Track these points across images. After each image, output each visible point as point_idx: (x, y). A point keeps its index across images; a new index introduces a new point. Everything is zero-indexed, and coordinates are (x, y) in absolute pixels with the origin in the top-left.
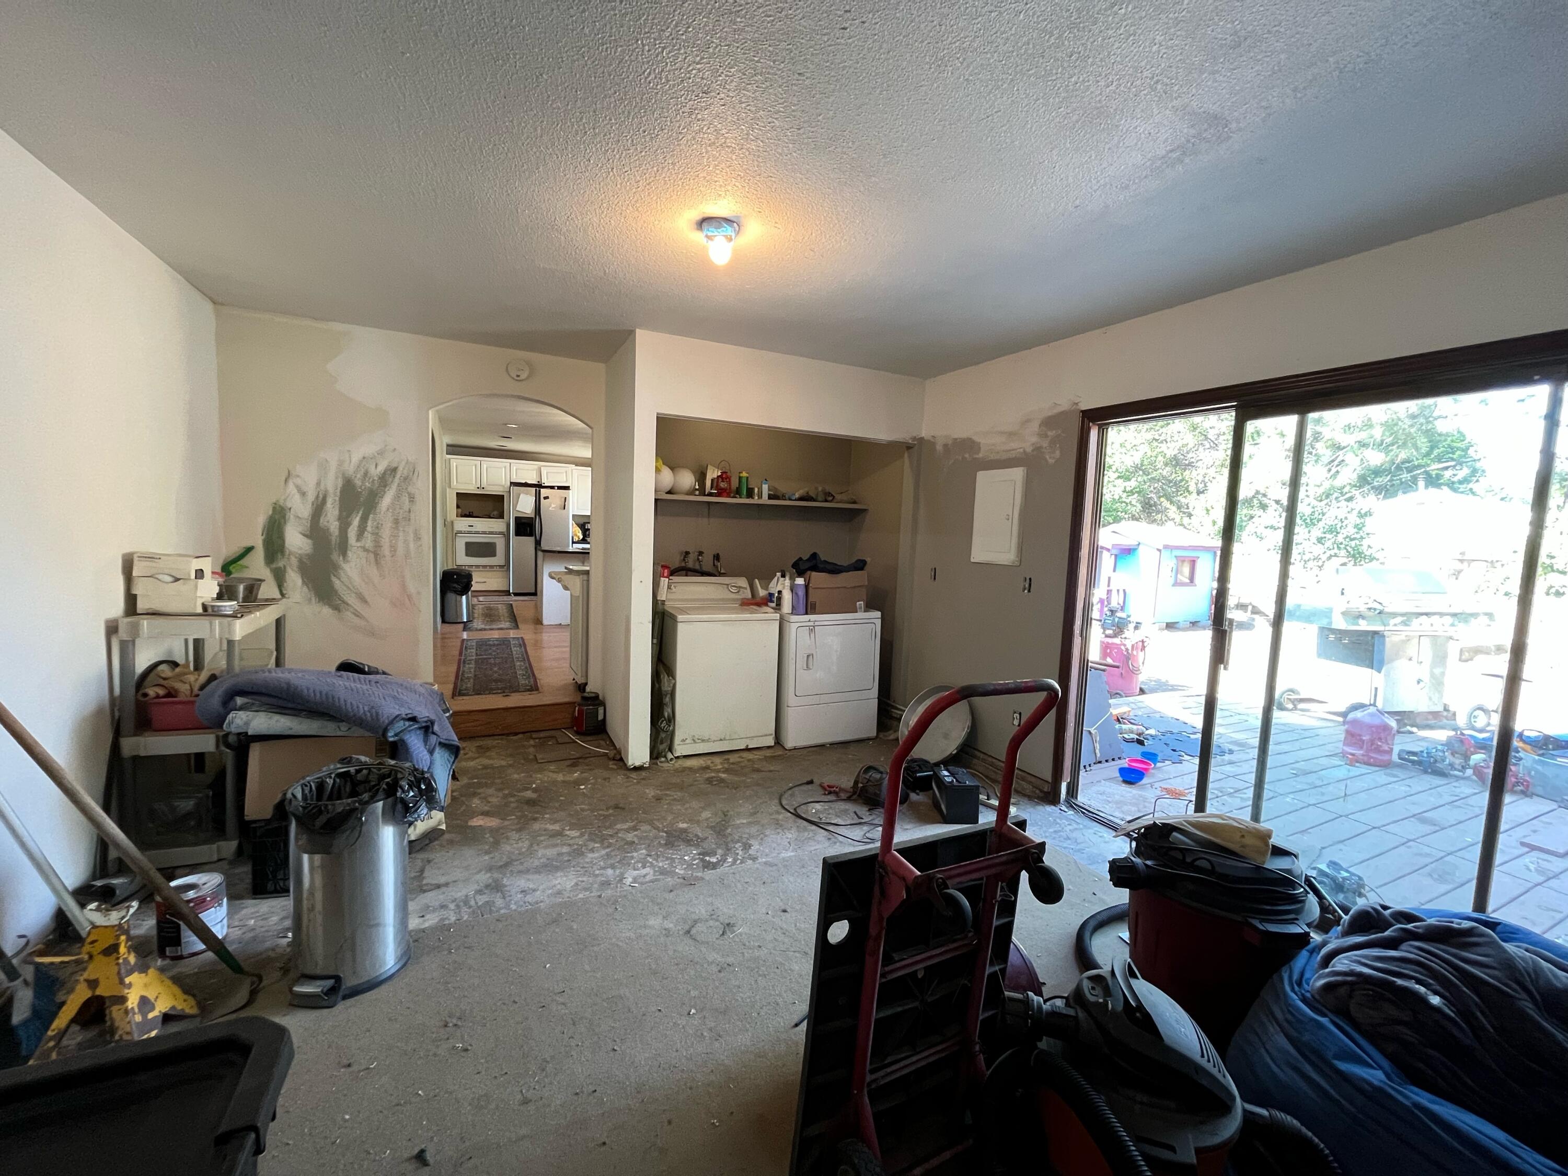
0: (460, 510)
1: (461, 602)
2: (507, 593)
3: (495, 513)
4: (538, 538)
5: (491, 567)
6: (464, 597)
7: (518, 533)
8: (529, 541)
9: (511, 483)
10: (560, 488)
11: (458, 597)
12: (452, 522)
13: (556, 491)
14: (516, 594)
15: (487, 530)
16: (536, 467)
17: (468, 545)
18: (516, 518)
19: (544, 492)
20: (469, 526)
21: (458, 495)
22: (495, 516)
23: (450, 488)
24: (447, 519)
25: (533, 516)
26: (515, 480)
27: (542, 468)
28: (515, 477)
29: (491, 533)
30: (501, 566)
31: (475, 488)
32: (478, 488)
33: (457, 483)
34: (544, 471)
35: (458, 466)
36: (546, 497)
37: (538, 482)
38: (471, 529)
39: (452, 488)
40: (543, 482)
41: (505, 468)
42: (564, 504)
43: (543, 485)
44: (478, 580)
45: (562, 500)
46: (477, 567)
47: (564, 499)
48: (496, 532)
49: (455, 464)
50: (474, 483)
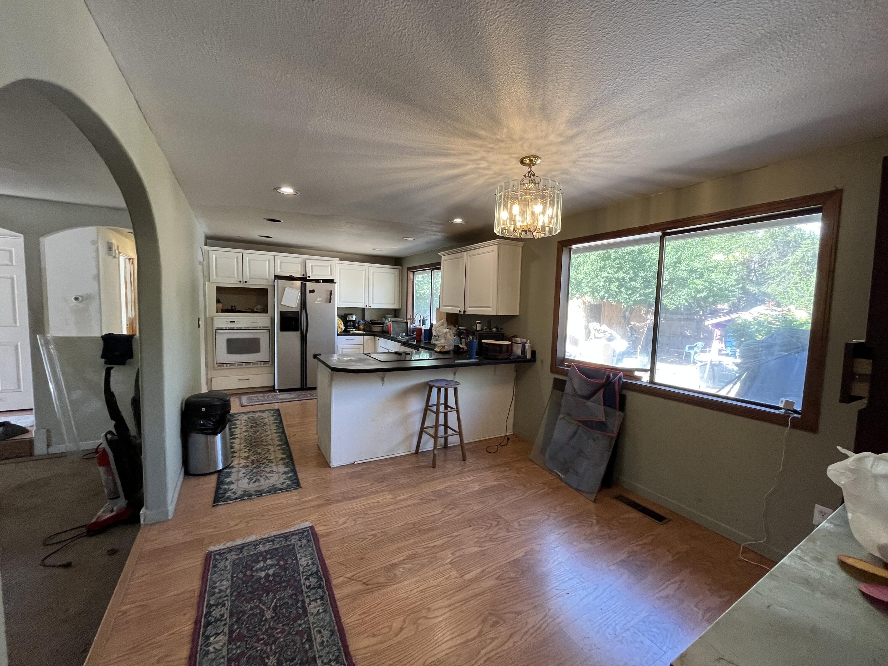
0: (220, 305)
1: (214, 443)
2: (272, 389)
3: (259, 307)
4: (304, 333)
5: (255, 363)
6: (219, 437)
7: (283, 328)
8: (294, 337)
9: (276, 277)
10: (325, 281)
11: (210, 438)
12: (212, 319)
13: (321, 284)
14: (281, 391)
15: (250, 325)
16: (300, 260)
17: (229, 341)
18: (281, 312)
19: (310, 286)
20: (231, 322)
21: (218, 289)
22: (259, 310)
23: (209, 281)
24: (208, 316)
25: (299, 310)
26: (279, 273)
27: (307, 261)
28: (279, 270)
29: (255, 328)
30: (265, 362)
31: (237, 281)
32: (240, 282)
33: (216, 276)
34: (309, 264)
35: (218, 258)
36: (312, 291)
37: (303, 275)
38: (232, 325)
39: (211, 281)
40: (308, 275)
41: (269, 261)
42: (329, 297)
43: (308, 278)
44: (241, 378)
45: (327, 294)
46: (240, 364)
47: (329, 293)
48: (260, 327)
49: (214, 256)
50: (236, 276)
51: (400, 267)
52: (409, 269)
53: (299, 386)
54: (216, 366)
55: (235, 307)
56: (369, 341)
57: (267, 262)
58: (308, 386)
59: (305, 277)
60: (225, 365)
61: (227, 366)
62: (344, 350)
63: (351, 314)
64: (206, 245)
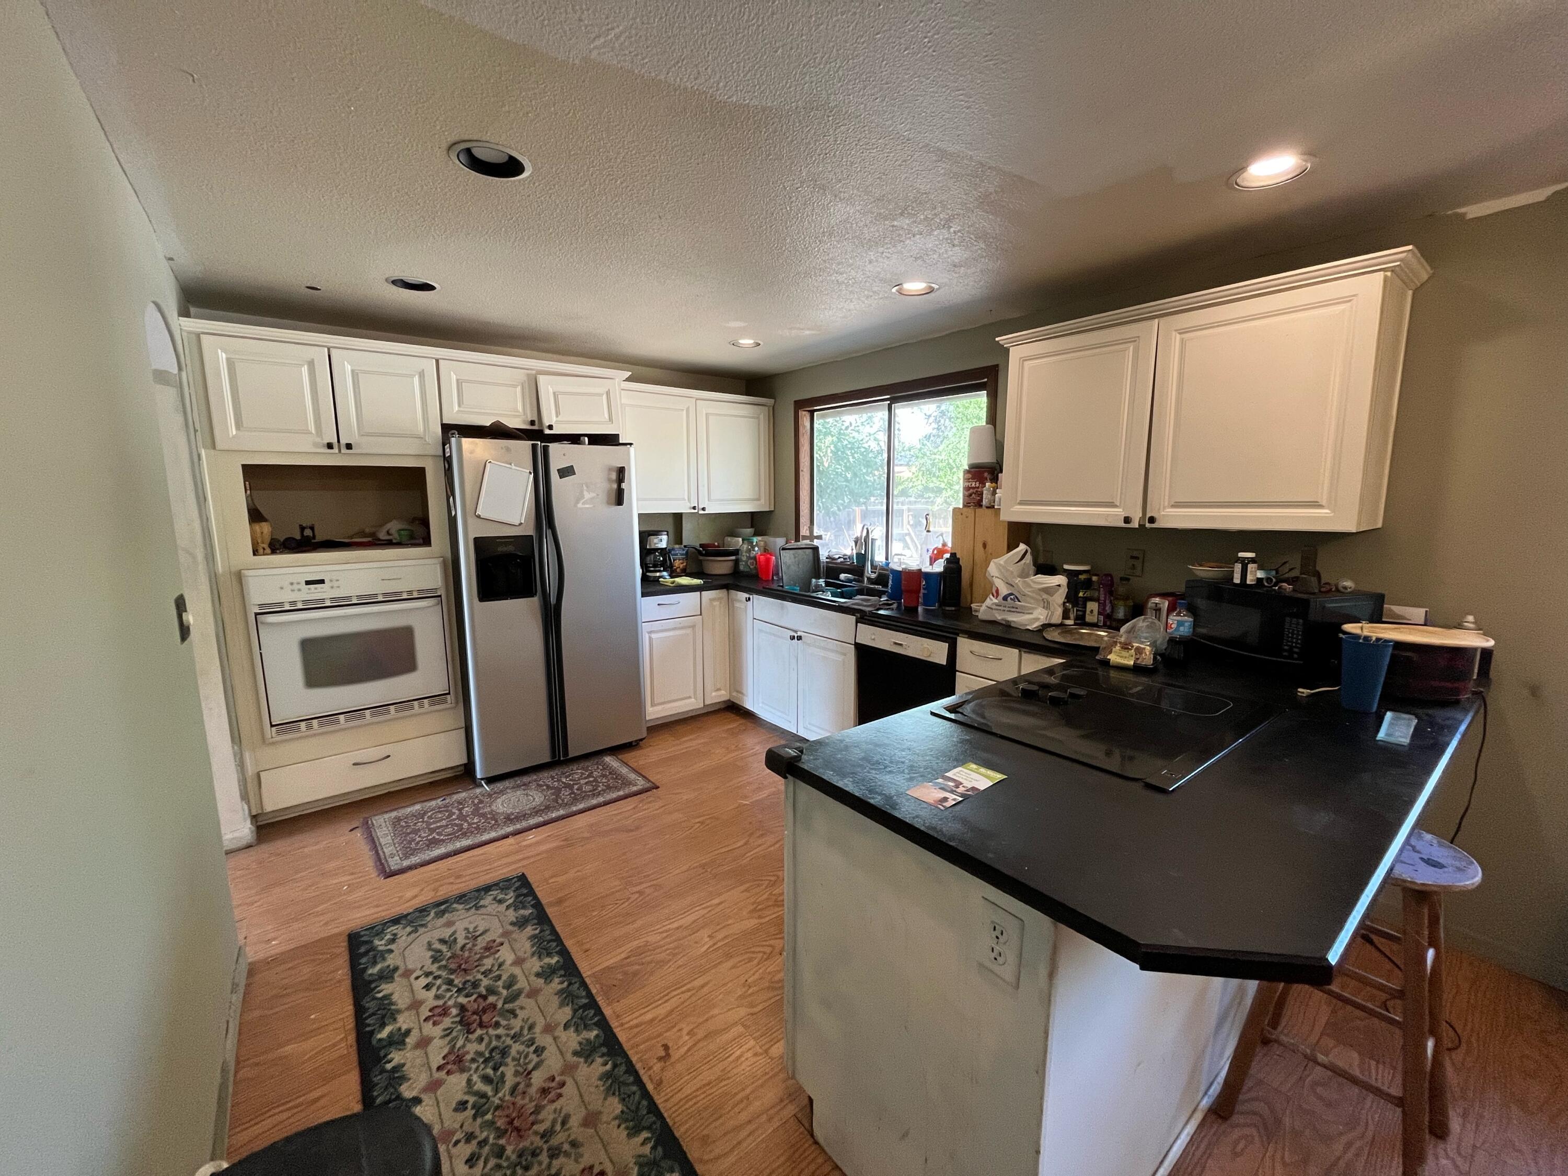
0: (265, 528)
2: (467, 777)
3: (394, 527)
4: (553, 600)
5: (404, 705)
7: (489, 590)
8: (521, 614)
9: (448, 429)
10: (597, 440)
12: (239, 577)
13: (586, 449)
14: (494, 779)
15: (379, 589)
16: (521, 375)
17: (308, 646)
18: (477, 540)
19: (559, 455)
20: (308, 583)
21: (250, 472)
22: (395, 537)
23: (214, 446)
24: (220, 568)
25: (530, 531)
26: (455, 416)
27: (542, 379)
28: (456, 408)
29: (393, 598)
30: (435, 699)
31: (315, 445)
32: (330, 446)
33: (239, 425)
34: (547, 386)
35: (239, 367)
36: (566, 472)
37: (532, 423)
38: (316, 593)
39: (220, 444)
40: (546, 423)
41: (422, 375)
42: (615, 486)
43: (547, 432)
44: (360, 756)
45: (610, 480)
46: (355, 713)
47: (614, 476)
48: (410, 592)
49: (223, 356)
50: (312, 428)
51: (770, 402)
52: (800, 405)
53: (546, 758)
54: (270, 732)
55: (312, 528)
56: (716, 603)
57: (416, 380)
58: (572, 753)
59: (535, 427)
60: (303, 724)
61: (309, 727)
62: (654, 636)
63: (656, 533)
64: (184, 313)
